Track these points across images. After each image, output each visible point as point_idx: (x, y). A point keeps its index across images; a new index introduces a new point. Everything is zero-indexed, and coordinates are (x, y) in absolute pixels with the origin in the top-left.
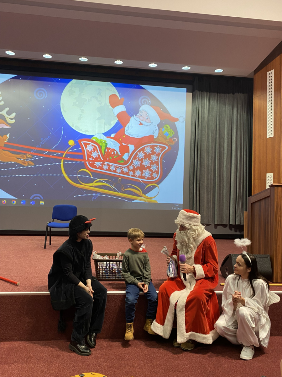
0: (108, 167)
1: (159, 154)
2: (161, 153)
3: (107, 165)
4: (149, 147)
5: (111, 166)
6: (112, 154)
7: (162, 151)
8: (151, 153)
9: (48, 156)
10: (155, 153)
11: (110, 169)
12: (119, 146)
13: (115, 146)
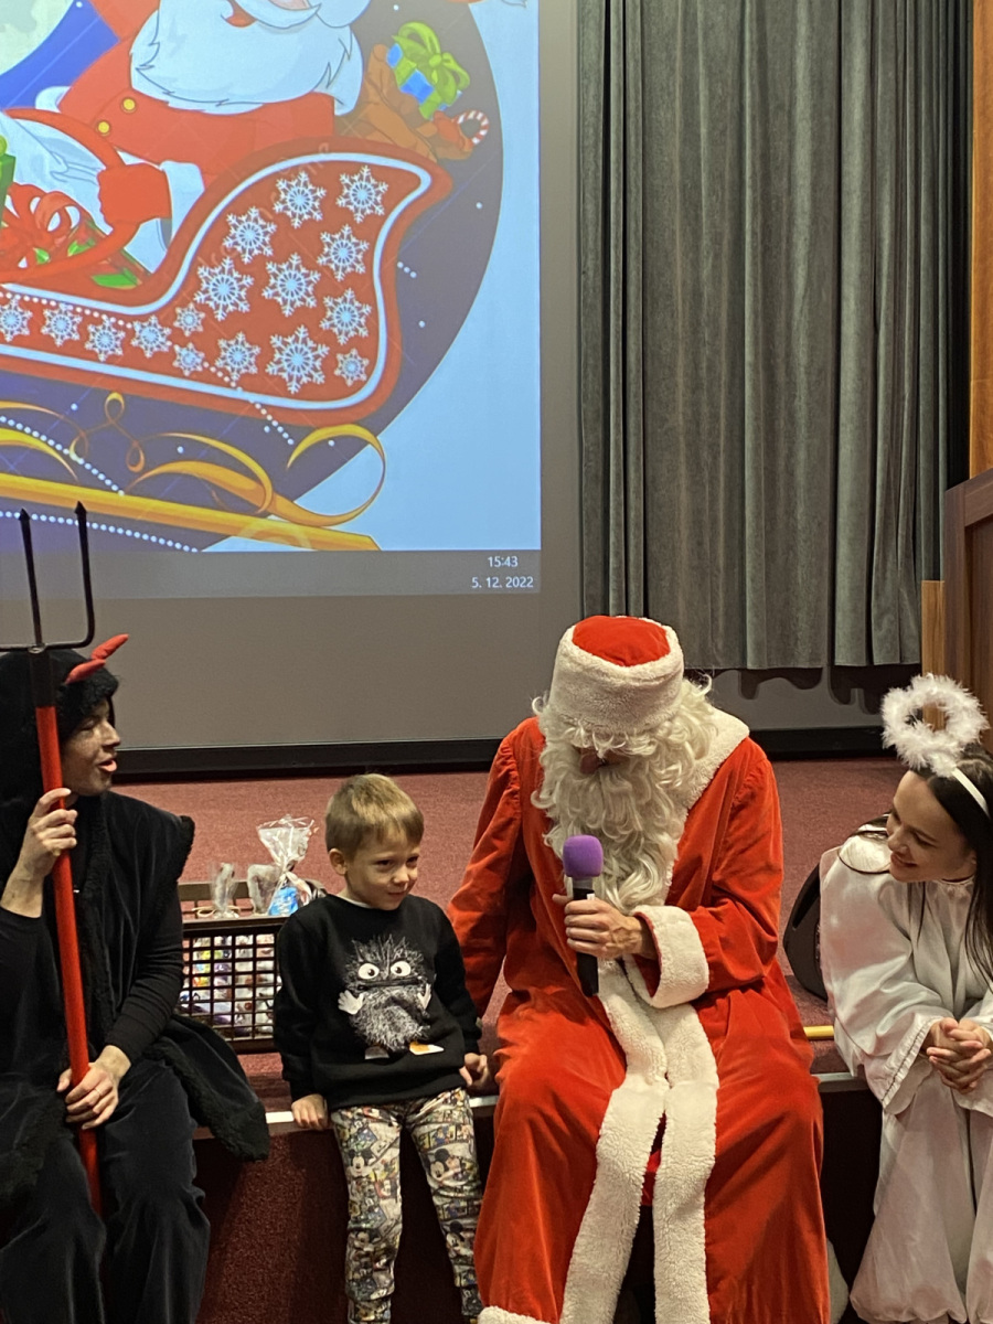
0: (31, 322)
1: (374, 223)
2: (384, 218)
3: (23, 304)
4: (304, 177)
5: (47, 313)
6: (51, 228)
7: (389, 202)
8: (318, 216)
10: (346, 217)
11: (45, 330)
12: (95, 173)
13: (68, 174)
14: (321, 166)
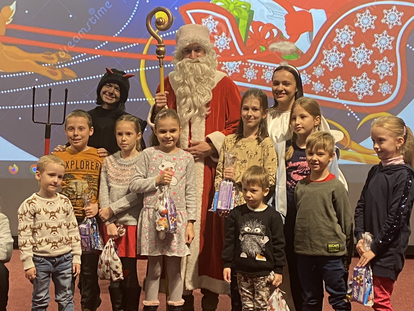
0: (257, 74)
2: (401, 27)
3: (255, 68)
5: (264, 70)
8: (373, 27)
9: (107, 53)
11: (262, 77)
12: (284, 15)
13: (274, 16)
14: (375, 7)
